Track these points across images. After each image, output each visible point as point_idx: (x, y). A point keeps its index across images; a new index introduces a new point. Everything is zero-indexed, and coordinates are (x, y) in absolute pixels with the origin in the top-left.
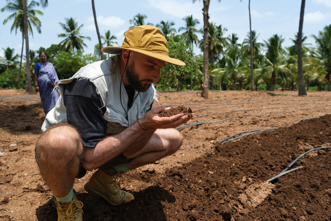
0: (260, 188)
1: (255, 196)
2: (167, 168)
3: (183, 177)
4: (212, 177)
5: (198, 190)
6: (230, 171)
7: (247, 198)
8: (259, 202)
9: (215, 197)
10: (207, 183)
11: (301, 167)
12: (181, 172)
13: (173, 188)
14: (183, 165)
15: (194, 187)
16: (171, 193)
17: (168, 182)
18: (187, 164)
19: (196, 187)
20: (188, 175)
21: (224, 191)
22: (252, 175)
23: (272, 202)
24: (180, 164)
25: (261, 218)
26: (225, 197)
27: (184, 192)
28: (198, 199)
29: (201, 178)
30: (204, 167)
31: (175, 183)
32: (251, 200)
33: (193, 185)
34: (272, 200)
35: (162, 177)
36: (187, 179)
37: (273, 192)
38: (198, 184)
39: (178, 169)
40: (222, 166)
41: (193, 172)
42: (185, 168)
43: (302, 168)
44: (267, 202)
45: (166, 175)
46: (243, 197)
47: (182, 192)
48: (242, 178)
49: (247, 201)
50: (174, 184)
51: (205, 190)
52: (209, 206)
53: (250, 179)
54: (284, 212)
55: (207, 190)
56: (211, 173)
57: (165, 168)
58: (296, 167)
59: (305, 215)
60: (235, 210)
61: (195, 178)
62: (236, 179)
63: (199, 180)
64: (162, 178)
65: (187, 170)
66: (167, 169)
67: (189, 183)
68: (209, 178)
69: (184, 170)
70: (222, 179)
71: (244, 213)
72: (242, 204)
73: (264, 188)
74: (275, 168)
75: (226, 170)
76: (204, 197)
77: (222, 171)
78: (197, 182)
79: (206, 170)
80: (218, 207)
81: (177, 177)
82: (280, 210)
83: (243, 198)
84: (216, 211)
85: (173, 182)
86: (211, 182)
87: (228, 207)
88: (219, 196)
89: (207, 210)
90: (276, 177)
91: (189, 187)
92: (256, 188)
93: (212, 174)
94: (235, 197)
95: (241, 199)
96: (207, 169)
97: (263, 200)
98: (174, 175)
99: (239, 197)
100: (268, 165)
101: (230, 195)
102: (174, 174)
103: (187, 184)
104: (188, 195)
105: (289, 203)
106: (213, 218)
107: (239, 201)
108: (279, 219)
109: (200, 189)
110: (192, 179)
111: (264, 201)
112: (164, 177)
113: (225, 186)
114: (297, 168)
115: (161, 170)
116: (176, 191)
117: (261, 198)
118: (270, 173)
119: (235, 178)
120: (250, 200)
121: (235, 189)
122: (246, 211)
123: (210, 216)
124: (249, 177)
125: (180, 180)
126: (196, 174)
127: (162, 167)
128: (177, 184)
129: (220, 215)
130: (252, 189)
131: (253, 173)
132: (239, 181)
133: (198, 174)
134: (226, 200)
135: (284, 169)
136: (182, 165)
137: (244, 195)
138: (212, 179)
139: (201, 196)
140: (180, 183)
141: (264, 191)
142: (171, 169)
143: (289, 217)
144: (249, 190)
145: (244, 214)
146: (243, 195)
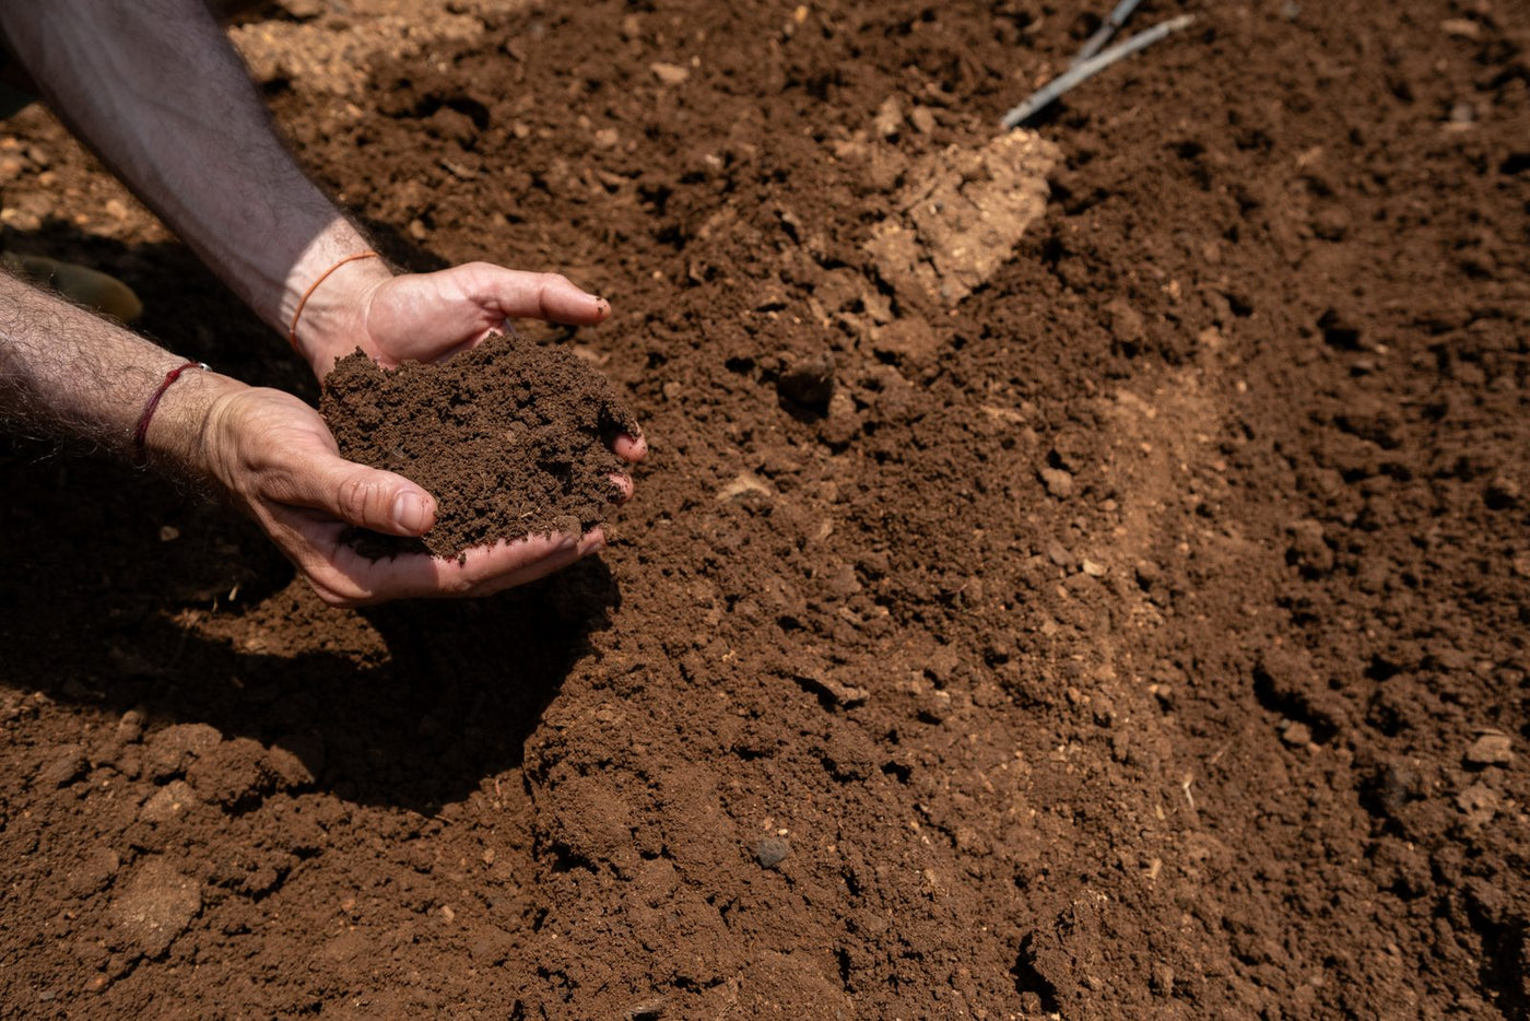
0: (984, 175)
1: (962, 230)
2: (379, 53)
3: (496, 112)
4: (681, 103)
5: (600, 199)
6: (778, 56)
7: (913, 250)
8: (985, 265)
9: (724, 263)
10: (650, 146)
11: (1182, 21)
12: (478, 79)
13: (432, 207)
14: (489, 27)
15: (573, 183)
16: (422, 242)
17: (393, 161)
18: (513, 17)
19: (583, 181)
20: (527, 101)
21: (779, 214)
22: (933, 89)
23: (1067, 267)
24: (464, 19)
25: (1015, 381)
26: (787, 256)
27: (513, 219)
28: (601, 261)
29: (609, 114)
30: (625, 39)
31: (444, 168)
32: (938, 260)
33: (561, 166)
34: (1068, 255)
35: (351, 122)
36: (522, 131)
37: (1057, 192)
38: (597, 158)
39: (458, 59)
40: (735, 23)
41: (559, 73)
42: (502, 50)
43: (1188, 29)
44: (1035, 269)
45: (371, 105)
46: (890, 244)
47: (499, 220)
48: (874, 114)
49: (912, 269)
50: (437, 173)
51: (644, 194)
52: (692, 335)
53: (922, 115)
54: (1131, 322)
55: (658, 198)
56: (673, 74)
57: (360, 54)
58: (1152, 25)
59: (1218, 324)
60: (850, 335)
61: (570, 118)
62: (843, 119)
63: (601, 127)
64: (348, 130)
65: (516, 60)
66: (378, 61)
67: (535, 157)
68: (665, 114)
69: (494, 66)
70: (745, 114)
71: (902, 348)
72: (885, 288)
73: (1003, 174)
74: (1040, 34)
75: (757, 50)
76: (643, 241)
77: (734, 57)
78: (587, 147)
79: (638, 58)
80: (751, 331)
81: (449, 120)
82: (1110, 314)
83: (896, 251)
84: (739, 366)
85: (426, 160)
86: (677, 137)
87: (808, 321)
88: (751, 259)
89: (681, 370)
90: (1056, 88)
91: (539, 183)
92: (968, 179)
93: (677, 87)
94: (846, 252)
95: (882, 257)
96: (645, 53)
97: (1008, 254)
98: (429, 105)
99: (869, 246)
100: (1005, 15)
101: (818, 242)
102: (428, 97)
103: (521, 161)
104: (535, 237)
105: (1149, 259)
106: (729, 420)
107: (871, 273)
108: (1101, 368)
109: (612, 189)
110: (553, 127)
111: (1014, 261)
112: (359, 123)
113: (781, 176)
114: (1162, 29)
115: (335, 69)
116: (455, 225)
117: (990, 241)
118: (1020, 64)
119: (833, 113)
120: (930, 260)
121: (841, 196)
122: (915, 338)
123: (705, 410)
124: (917, 102)
125: (474, 139)
126: (575, 88)
127: (341, 42)
128: (460, 170)
129: (761, 382)
130: (945, 192)
131: (934, 74)
132: (861, 135)
133: (594, 86)
134: (794, 273)
135: (1090, 34)
136: (479, 28)
137: (896, 229)
138: (682, 115)
139: (622, 238)
140: (477, 161)
141: (1006, 192)
142: (406, 56)
143: (1148, 349)
144: (929, 195)
145: (903, 355)
146: (892, 228)
